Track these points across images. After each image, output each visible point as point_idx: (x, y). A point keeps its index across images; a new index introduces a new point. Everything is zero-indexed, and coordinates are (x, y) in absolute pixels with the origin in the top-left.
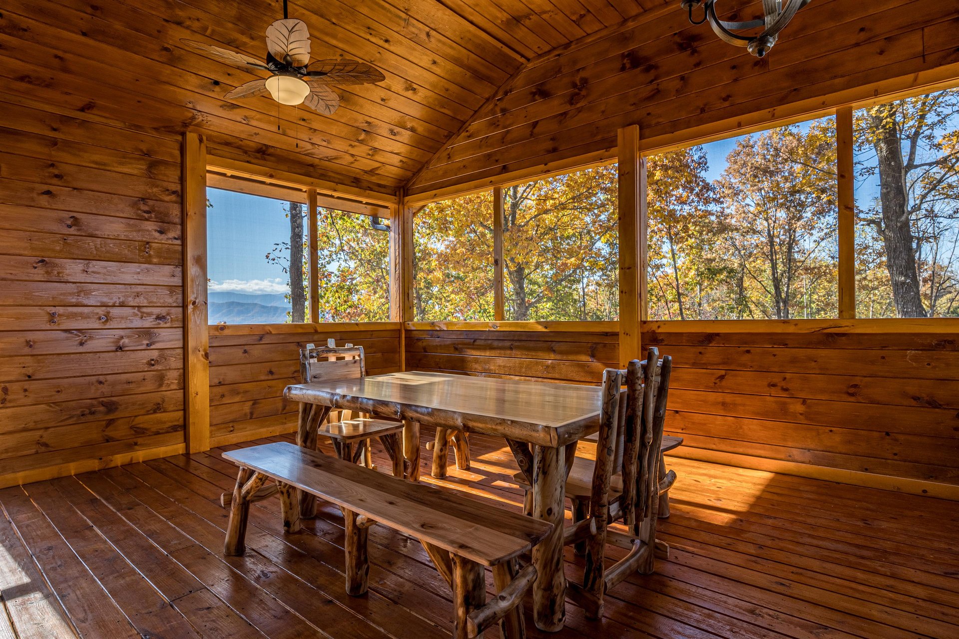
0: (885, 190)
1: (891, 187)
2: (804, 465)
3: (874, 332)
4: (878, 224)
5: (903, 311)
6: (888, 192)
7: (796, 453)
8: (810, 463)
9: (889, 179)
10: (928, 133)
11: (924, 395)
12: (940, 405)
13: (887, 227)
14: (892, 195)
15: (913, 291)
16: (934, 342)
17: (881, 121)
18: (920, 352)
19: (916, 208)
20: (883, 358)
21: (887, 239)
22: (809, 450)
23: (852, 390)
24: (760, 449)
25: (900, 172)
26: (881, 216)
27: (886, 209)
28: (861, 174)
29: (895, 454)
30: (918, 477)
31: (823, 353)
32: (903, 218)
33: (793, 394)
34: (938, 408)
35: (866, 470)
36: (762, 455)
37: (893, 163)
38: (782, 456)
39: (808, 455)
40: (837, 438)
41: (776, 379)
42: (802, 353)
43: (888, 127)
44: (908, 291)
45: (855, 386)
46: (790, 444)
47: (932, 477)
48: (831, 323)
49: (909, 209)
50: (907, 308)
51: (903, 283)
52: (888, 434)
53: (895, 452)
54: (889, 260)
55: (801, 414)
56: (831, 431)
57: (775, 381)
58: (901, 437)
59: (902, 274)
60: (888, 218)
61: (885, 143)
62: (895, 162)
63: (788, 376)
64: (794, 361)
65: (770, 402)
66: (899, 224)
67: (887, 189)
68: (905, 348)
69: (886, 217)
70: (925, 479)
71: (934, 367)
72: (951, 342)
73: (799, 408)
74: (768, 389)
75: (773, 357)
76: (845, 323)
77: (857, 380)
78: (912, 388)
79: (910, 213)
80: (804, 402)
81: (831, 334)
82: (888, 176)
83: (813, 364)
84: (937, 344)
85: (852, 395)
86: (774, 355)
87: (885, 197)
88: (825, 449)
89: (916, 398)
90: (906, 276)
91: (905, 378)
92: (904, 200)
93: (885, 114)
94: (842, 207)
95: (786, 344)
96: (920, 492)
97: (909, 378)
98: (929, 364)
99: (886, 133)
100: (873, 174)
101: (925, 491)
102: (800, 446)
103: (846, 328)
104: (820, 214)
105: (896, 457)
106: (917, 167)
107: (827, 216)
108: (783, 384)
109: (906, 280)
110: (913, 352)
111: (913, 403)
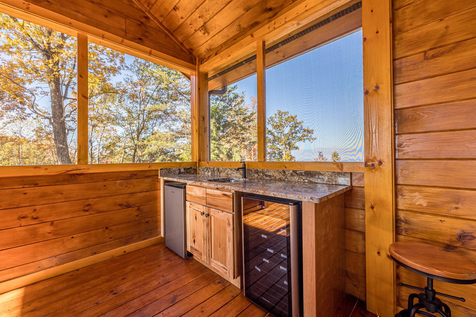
0: (53, 105)
1: (57, 104)
2: (52, 269)
3: (100, 172)
4: (50, 119)
5: (61, 160)
6: (55, 106)
7: (45, 263)
8: (57, 265)
9: (56, 100)
10: (72, 86)
11: (124, 203)
12: (131, 206)
13: (54, 121)
14: (57, 107)
15: (66, 151)
16: (129, 175)
17: (53, 72)
18: (123, 181)
19: (68, 116)
20: (105, 186)
21: (54, 127)
22: (56, 257)
23: (86, 208)
24: (8, 274)
25: (61, 98)
26: (51, 116)
27: (54, 114)
28: (41, 93)
29: (111, 238)
30: (121, 246)
31: (67, 187)
32: (62, 119)
33: (42, 220)
34: (130, 207)
35: (95, 253)
36: (11, 278)
37: (57, 94)
38: (32, 270)
39: (55, 260)
40: (76, 241)
41: (27, 212)
42: (50, 189)
43: (56, 76)
44: (64, 151)
45: (89, 205)
46: (39, 258)
47: (127, 243)
48: (74, 167)
49: (65, 116)
50: (63, 158)
51: (62, 148)
52: (107, 228)
53: (111, 237)
54: (55, 136)
55: (49, 233)
56: (72, 238)
57: (25, 214)
58: (114, 228)
59: (61, 143)
60: (55, 117)
61: (54, 83)
62: (59, 93)
63: (38, 207)
64: (44, 196)
65: (20, 232)
66: (60, 121)
67: (55, 104)
68: (116, 179)
69: (54, 117)
70: (124, 245)
71: (129, 188)
72: (135, 175)
73: (48, 228)
74: (18, 221)
75: (24, 195)
76: (82, 167)
77: (90, 201)
78: (119, 200)
79: (65, 117)
80: (52, 223)
81: (73, 174)
82: (55, 98)
83: (60, 196)
84: (130, 176)
85: (87, 211)
86: (25, 194)
87: (53, 107)
88: (68, 251)
89: (121, 205)
90: (63, 145)
91: (116, 195)
92: (63, 111)
93: (55, 70)
94: (80, 95)
95: (37, 184)
96: (123, 253)
97: (117, 195)
98: (126, 187)
99: (55, 79)
100: (47, 95)
101: (125, 252)
102: (48, 257)
103: (84, 170)
104: (7, 109)
105: (111, 239)
106: (68, 98)
107: (12, 112)
108: (34, 215)
109: (63, 146)
110: (120, 181)
111: (119, 207)
